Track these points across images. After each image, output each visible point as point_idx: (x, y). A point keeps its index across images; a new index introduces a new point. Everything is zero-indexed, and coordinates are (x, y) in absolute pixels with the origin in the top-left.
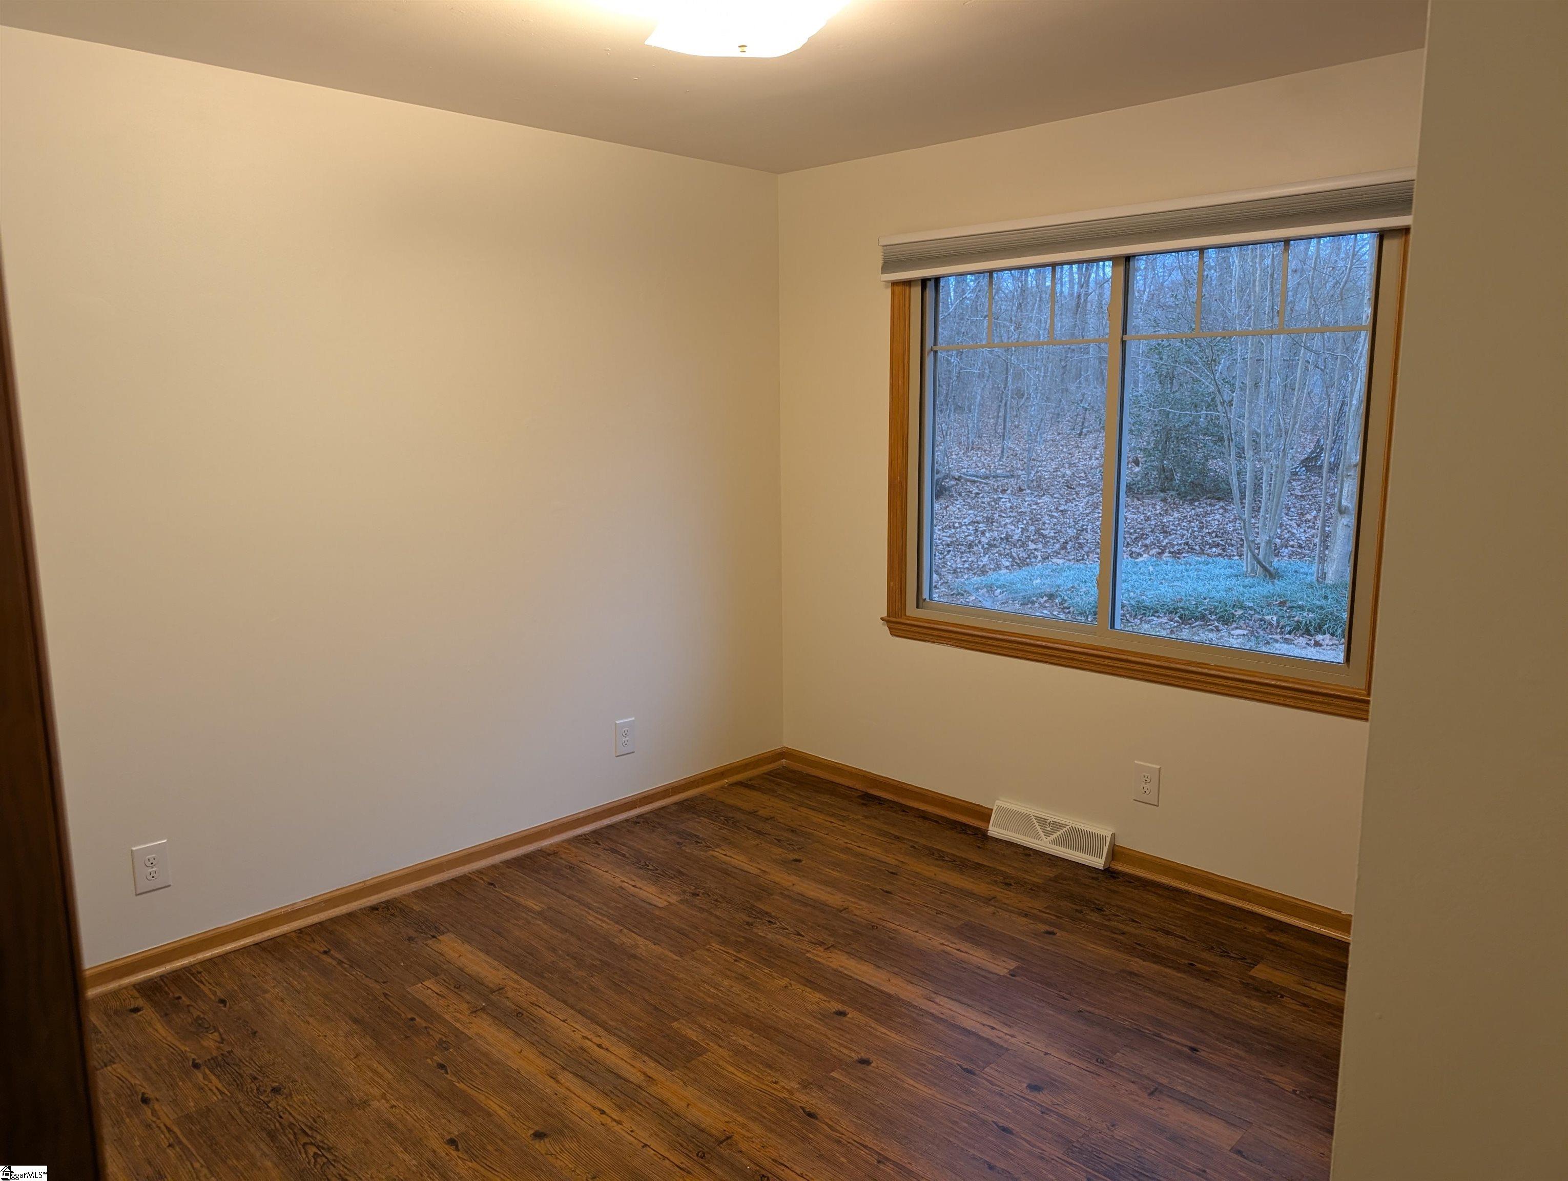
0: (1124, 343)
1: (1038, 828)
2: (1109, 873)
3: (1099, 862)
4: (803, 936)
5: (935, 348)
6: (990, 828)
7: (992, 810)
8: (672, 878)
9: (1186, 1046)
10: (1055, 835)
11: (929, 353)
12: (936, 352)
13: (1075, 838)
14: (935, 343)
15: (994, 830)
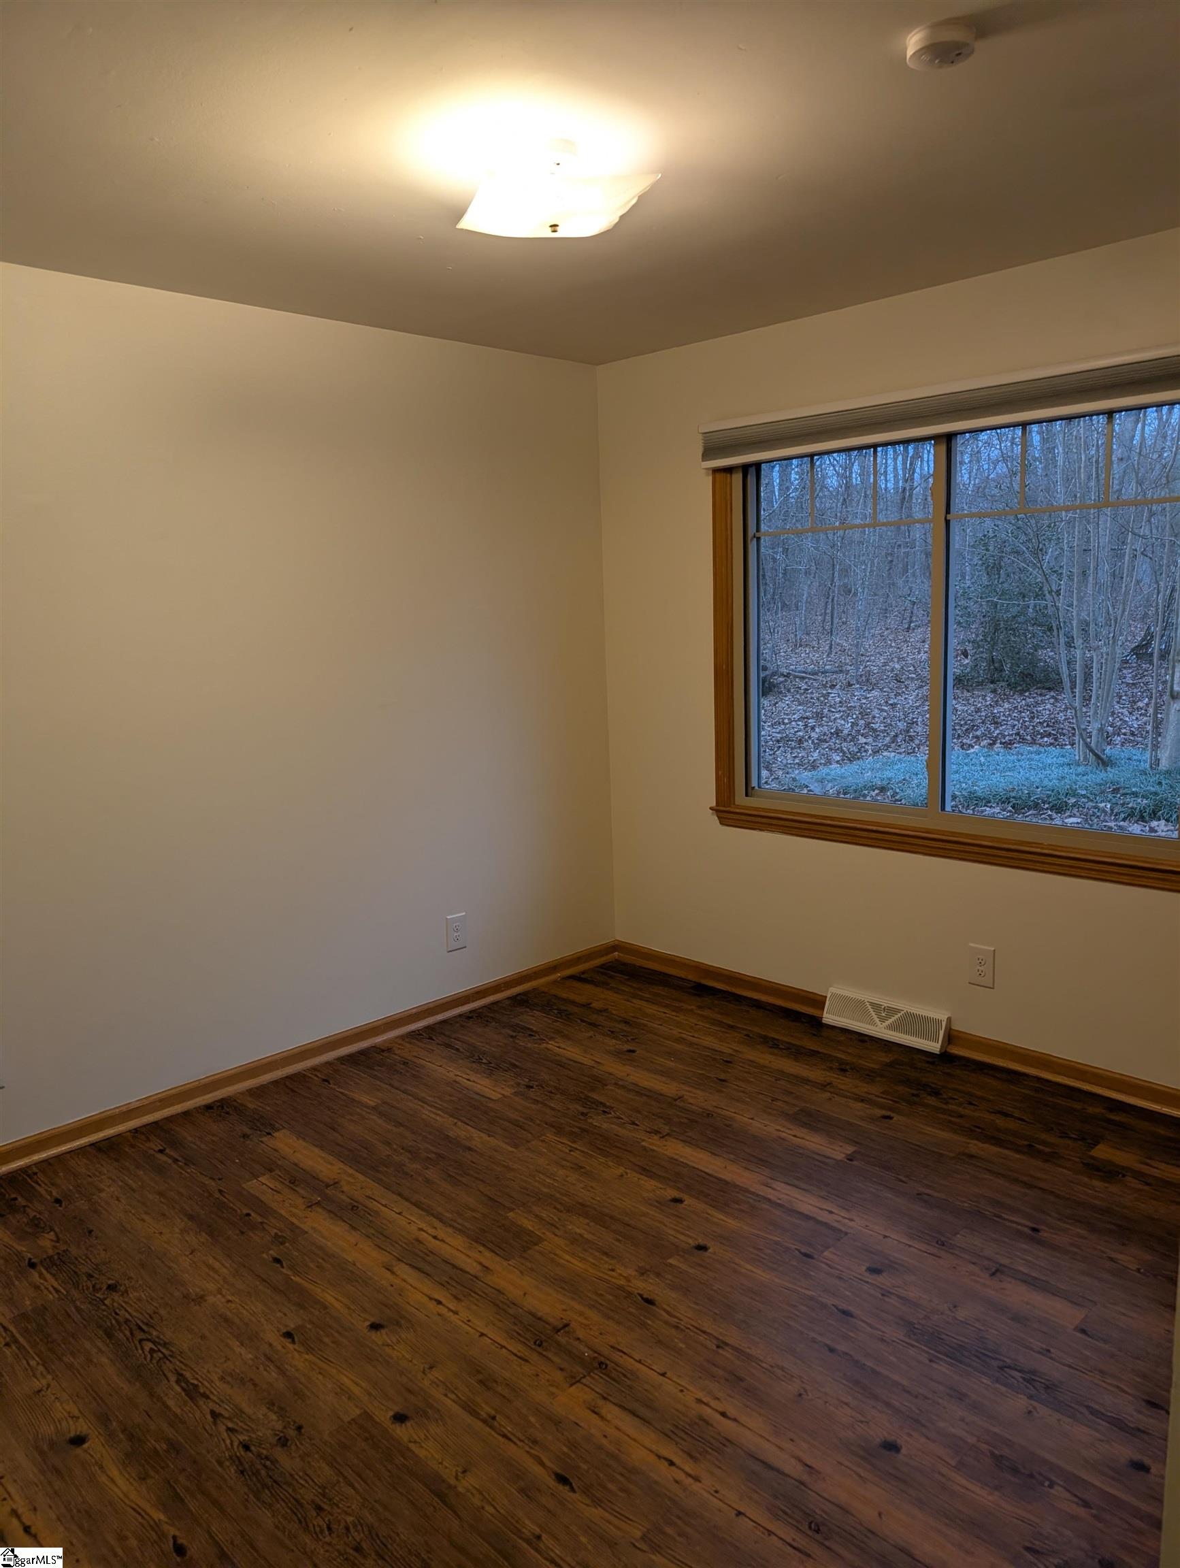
0: (947, 522)
1: (873, 1014)
2: (945, 1057)
3: (935, 1047)
4: (637, 1125)
5: (757, 535)
6: (825, 1015)
7: (826, 997)
8: (506, 1071)
9: (1027, 1226)
10: (890, 1021)
11: (752, 540)
12: (758, 539)
13: (911, 1023)
14: (758, 530)
15: (828, 1017)
